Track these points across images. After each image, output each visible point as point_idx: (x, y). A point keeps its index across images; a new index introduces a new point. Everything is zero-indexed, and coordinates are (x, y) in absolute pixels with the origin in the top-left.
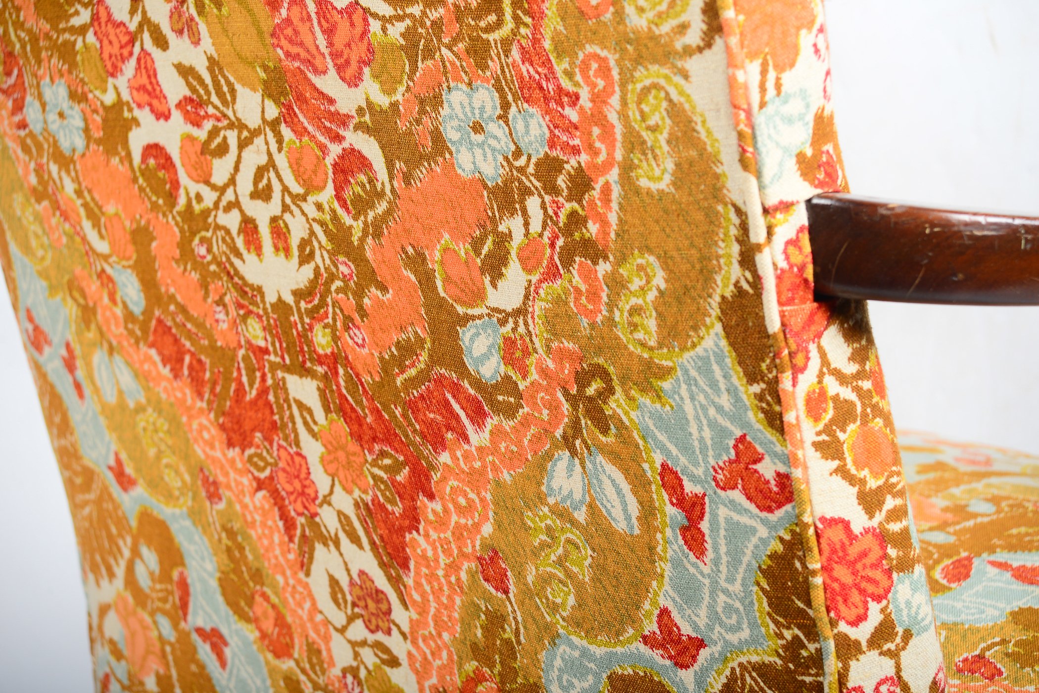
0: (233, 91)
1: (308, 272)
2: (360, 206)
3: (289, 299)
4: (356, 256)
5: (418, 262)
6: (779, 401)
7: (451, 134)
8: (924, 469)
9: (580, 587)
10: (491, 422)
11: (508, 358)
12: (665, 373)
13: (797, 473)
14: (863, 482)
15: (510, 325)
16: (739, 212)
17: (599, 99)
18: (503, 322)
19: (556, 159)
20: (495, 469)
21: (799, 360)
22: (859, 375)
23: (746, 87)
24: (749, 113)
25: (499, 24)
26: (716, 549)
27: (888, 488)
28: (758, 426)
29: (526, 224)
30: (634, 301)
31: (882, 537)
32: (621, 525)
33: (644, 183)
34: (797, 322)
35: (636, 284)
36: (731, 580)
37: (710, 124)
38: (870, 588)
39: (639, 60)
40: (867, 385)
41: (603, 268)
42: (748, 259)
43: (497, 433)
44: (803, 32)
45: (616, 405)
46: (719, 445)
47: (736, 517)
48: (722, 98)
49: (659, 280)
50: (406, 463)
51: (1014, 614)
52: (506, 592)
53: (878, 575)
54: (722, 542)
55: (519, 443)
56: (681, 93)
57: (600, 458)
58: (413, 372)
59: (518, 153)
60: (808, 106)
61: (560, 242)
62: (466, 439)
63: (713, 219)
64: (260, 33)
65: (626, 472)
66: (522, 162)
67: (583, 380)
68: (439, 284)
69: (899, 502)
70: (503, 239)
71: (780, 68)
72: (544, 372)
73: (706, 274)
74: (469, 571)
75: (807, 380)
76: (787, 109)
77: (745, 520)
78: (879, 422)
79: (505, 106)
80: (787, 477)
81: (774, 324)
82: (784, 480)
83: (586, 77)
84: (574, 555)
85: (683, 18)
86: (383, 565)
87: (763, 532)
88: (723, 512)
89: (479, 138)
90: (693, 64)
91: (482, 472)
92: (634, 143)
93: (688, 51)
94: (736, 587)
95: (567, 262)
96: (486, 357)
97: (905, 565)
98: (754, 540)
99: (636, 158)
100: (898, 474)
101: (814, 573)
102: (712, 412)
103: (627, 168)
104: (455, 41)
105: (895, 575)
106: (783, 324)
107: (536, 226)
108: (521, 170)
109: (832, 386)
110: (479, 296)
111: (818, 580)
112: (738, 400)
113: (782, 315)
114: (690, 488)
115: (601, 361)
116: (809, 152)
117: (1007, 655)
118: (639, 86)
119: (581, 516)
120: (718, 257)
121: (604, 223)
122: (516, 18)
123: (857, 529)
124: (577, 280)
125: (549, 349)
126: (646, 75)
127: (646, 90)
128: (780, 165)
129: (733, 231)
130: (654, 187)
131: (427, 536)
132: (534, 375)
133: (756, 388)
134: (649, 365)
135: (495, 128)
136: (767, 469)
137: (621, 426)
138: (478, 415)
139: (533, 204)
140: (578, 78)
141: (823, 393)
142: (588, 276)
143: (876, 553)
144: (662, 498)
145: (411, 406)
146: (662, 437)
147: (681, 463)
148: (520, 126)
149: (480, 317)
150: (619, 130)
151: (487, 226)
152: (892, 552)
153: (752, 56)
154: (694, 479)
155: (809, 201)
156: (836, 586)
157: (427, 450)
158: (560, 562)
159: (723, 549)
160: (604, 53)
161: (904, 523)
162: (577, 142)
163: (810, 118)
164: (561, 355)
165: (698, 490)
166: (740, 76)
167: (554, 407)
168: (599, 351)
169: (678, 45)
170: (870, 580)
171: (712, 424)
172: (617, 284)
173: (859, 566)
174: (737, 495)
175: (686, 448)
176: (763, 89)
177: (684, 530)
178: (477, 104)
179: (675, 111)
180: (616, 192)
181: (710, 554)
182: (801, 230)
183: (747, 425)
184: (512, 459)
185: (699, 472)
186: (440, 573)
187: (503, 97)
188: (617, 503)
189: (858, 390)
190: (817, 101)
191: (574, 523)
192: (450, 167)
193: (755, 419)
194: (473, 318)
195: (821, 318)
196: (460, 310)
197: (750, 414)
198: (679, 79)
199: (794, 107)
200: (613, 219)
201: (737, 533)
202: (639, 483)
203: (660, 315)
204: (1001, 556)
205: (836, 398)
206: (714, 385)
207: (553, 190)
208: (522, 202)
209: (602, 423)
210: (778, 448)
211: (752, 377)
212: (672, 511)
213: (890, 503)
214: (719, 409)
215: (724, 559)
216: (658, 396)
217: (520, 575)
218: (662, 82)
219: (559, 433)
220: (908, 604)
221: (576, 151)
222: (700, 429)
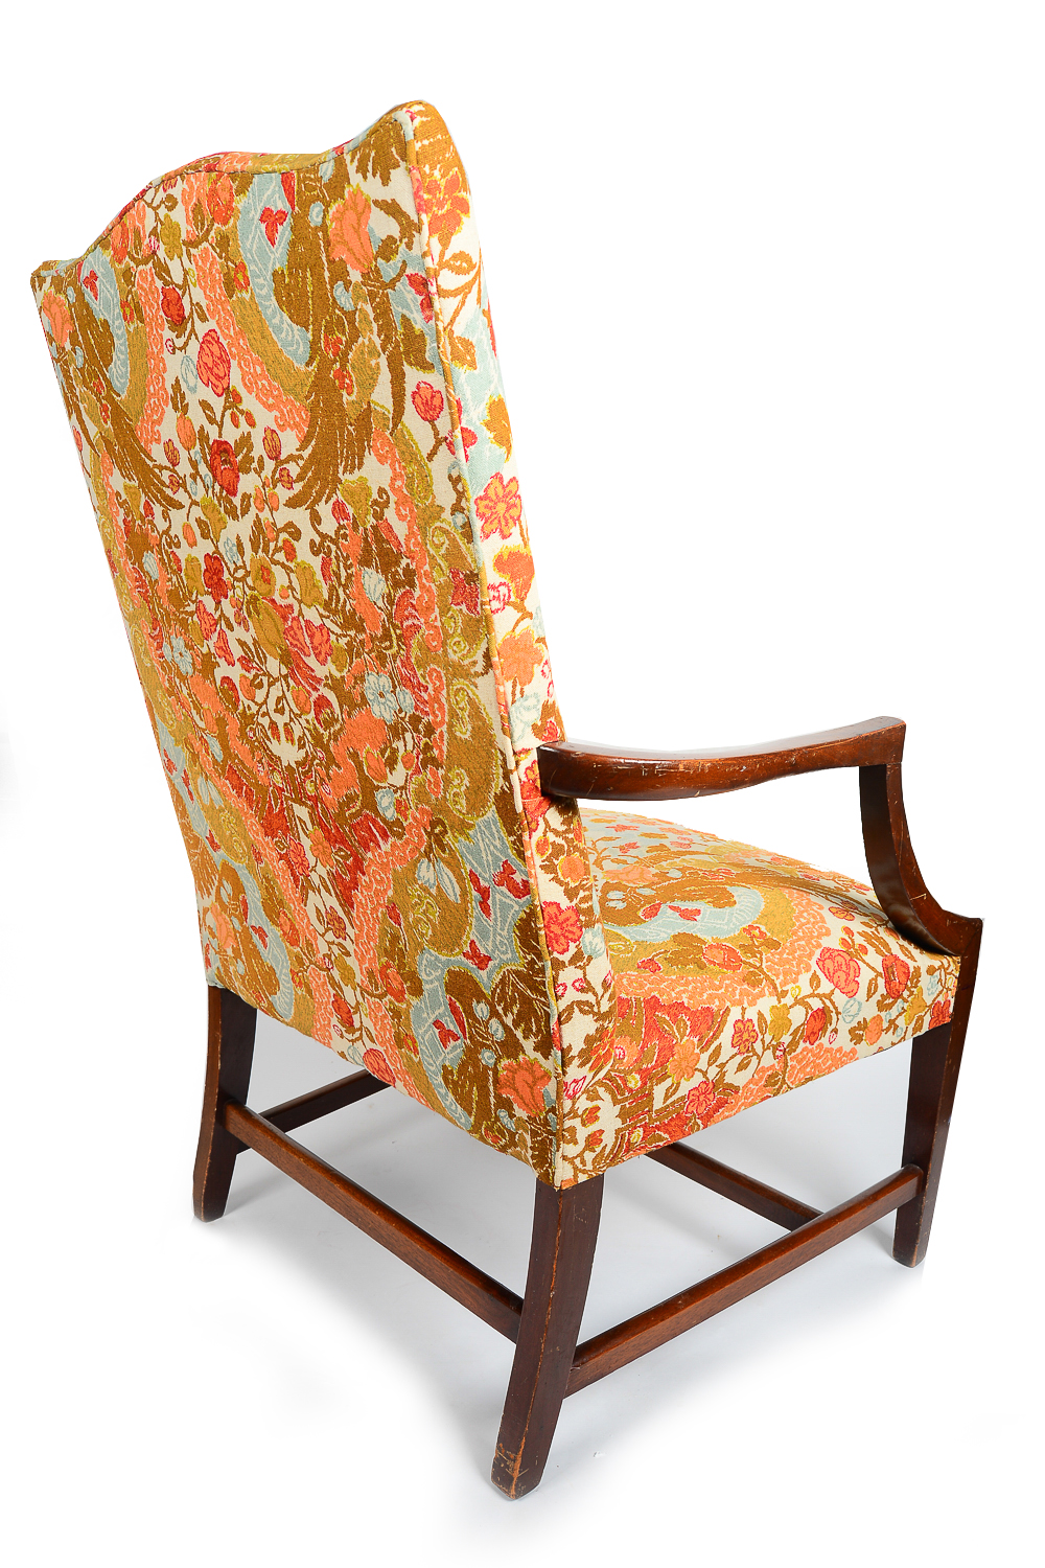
0: (265, 657)
1: (302, 753)
2: (328, 724)
3: (294, 766)
4: (326, 749)
5: (355, 756)
6: (523, 846)
7: (369, 696)
8: (652, 849)
9: (434, 926)
10: (391, 840)
11: (398, 810)
12: (471, 826)
13: (531, 881)
14: (568, 884)
15: (399, 793)
16: (502, 753)
17: (437, 690)
18: (395, 792)
19: (418, 716)
20: (393, 864)
21: (533, 825)
22: (566, 832)
23: (505, 693)
24: (506, 707)
25: (391, 647)
26: (495, 915)
27: (581, 887)
28: (513, 857)
29: (405, 746)
30: (455, 790)
31: (577, 911)
32: (452, 898)
33: (458, 734)
34: (531, 807)
35: (456, 782)
36: (502, 930)
37: (487, 710)
38: (570, 936)
39: (455, 675)
40: (571, 836)
41: (441, 772)
42: (507, 776)
43: (394, 845)
44: (536, 665)
45: (448, 839)
46: (495, 863)
47: (504, 900)
48: (493, 699)
49: (466, 781)
50: (351, 855)
51: (674, 936)
52: (400, 925)
53: (574, 929)
54: (498, 911)
55: (404, 852)
56: (474, 694)
57: (442, 864)
58: (354, 810)
59: (401, 711)
60: (538, 701)
61: (421, 757)
62: (379, 847)
63: (490, 756)
64: (278, 631)
65: (454, 872)
66: (402, 715)
67: (433, 824)
68: (365, 768)
69: (587, 893)
70: (395, 751)
71: (523, 684)
72: (415, 818)
73: (488, 782)
74: (382, 912)
75: (537, 835)
76: (526, 704)
77: (508, 901)
78: (577, 854)
79: (395, 687)
80: (527, 882)
81: (519, 808)
82: (526, 883)
83: (431, 679)
84: (431, 910)
85: (474, 659)
86: (341, 905)
87: (516, 908)
88: (498, 896)
89: (383, 700)
90: (479, 681)
91: (387, 864)
92: (453, 714)
93: (477, 675)
94: (505, 933)
95: (425, 767)
96: (388, 807)
97: (590, 924)
98: (513, 911)
99: (454, 721)
100: (588, 879)
101: (540, 929)
102: (492, 848)
103: (451, 726)
104: (371, 651)
105: (584, 929)
106: (524, 808)
107: (410, 748)
108: (402, 719)
109: (551, 837)
110: (384, 777)
111: (542, 932)
112: (503, 843)
113: (524, 804)
114: (482, 883)
115: (441, 817)
116: (539, 723)
117: (666, 959)
118: (455, 688)
119: (434, 891)
120: (493, 774)
121: (441, 751)
122: (398, 645)
123: (563, 907)
124: (429, 776)
125: (417, 808)
126: (459, 683)
127: (458, 690)
128: (523, 731)
129: (500, 762)
130: (463, 737)
131: (362, 893)
132: (410, 820)
133: (512, 838)
134: (463, 821)
135: (388, 696)
136: (518, 878)
137: (451, 849)
138: (385, 836)
139: (408, 736)
140: (427, 679)
141: (546, 841)
142: (434, 775)
143: (574, 918)
144: (470, 886)
145: (352, 827)
146: (470, 857)
147: (478, 871)
148: (401, 697)
149: (385, 788)
150: (446, 706)
151: (388, 744)
152: (582, 918)
153: (507, 679)
154: (484, 878)
155: (538, 748)
156: (552, 935)
157: (361, 850)
158: (424, 913)
159: (499, 915)
160: (439, 669)
161: (590, 903)
162: (427, 709)
163: (540, 707)
164: (423, 811)
165: (487, 885)
166: (501, 689)
167: (420, 837)
168: (440, 812)
169: (472, 671)
170: (570, 932)
171: (492, 854)
172: (448, 781)
173: (564, 925)
174: (504, 889)
175: (480, 864)
176: (514, 694)
177: (481, 903)
178: (381, 684)
179: (471, 702)
180: (446, 736)
181: (493, 916)
182: (534, 762)
183: (507, 855)
184: (402, 859)
185: (487, 876)
186: (369, 912)
187: (393, 682)
188: (450, 887)
189: (565, 839)
190: (544, 698)
191: (430, 894)
192: (369, 712)
193: (512, 853)
194: (382, 787)
195: (545, 805)
196: (376, 783)
197: (509, 851)
198: (472, 687)
199: (531, 702)
200: (445, 749)
201: (505, 907)
202: (460, 879)
203: (467, 798)
204: (676, 904)
205: (553, 843)
206: (492, 835)
207: (418, 731)
208: (403, 734)
209: (442, 847)
210: (523, 868)
211: (510, 834)
212: (475, 893)
213: (582, 894)
214: (495, 847)
215: (499, 919)
216: (468, 837)
217: (406, 918)
218: (465, 687)
219: (422, 850)
220: (591, 943)
221: (427, 714)
222: (487, 856)
